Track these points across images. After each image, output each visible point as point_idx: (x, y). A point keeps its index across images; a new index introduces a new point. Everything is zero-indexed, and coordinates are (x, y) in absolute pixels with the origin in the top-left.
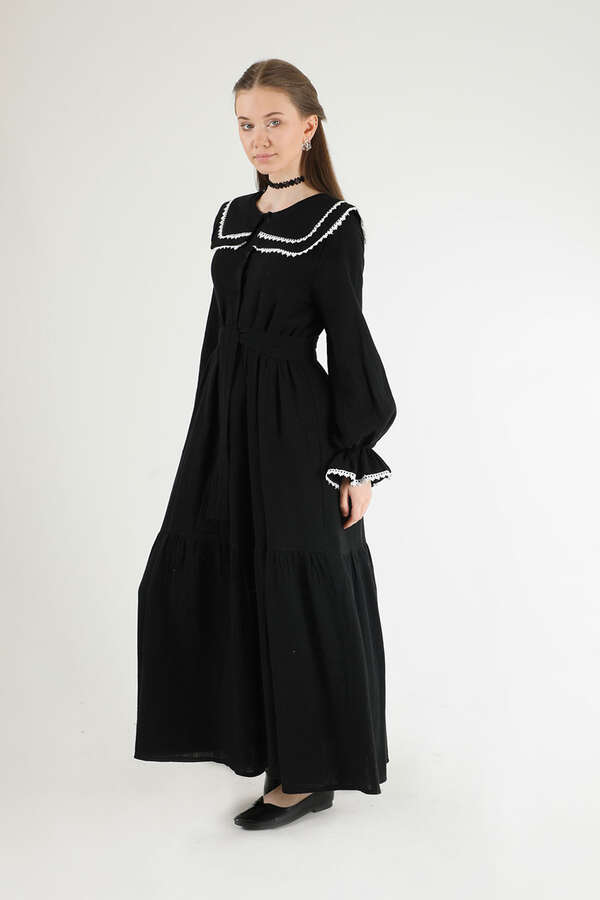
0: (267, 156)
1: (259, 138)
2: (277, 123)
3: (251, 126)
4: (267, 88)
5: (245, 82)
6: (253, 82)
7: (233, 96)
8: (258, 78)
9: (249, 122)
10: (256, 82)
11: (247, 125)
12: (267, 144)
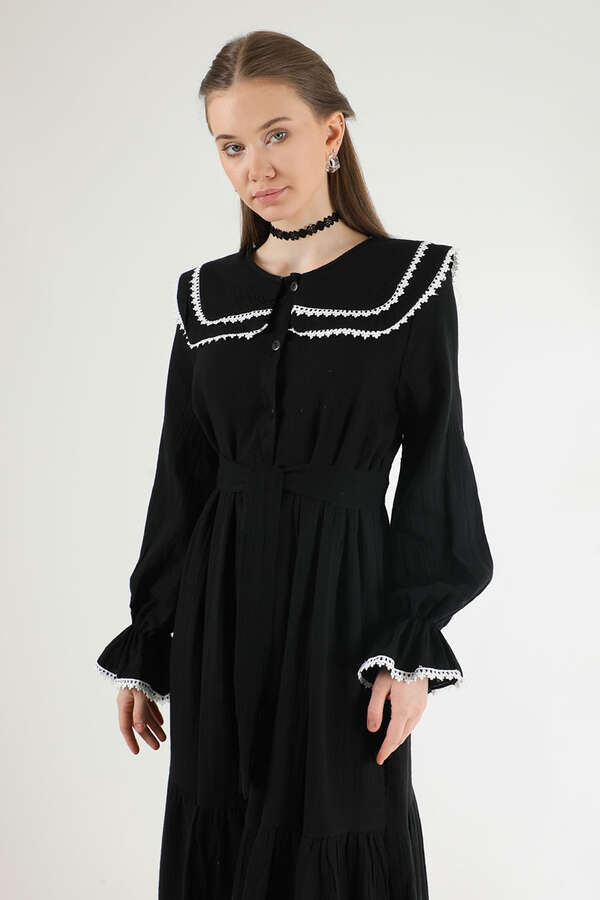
0: (274, 193)
1: (258, 166)
2: (281, 135)
3: (239, 148)
4: (256, 80)
5: (217, 77)
6: (231, 75)
7: (201, 103)
8: (238, 67)
9: (233, 142)
10: (236, 74)
11: (232, 146)
12: (272, 174)
